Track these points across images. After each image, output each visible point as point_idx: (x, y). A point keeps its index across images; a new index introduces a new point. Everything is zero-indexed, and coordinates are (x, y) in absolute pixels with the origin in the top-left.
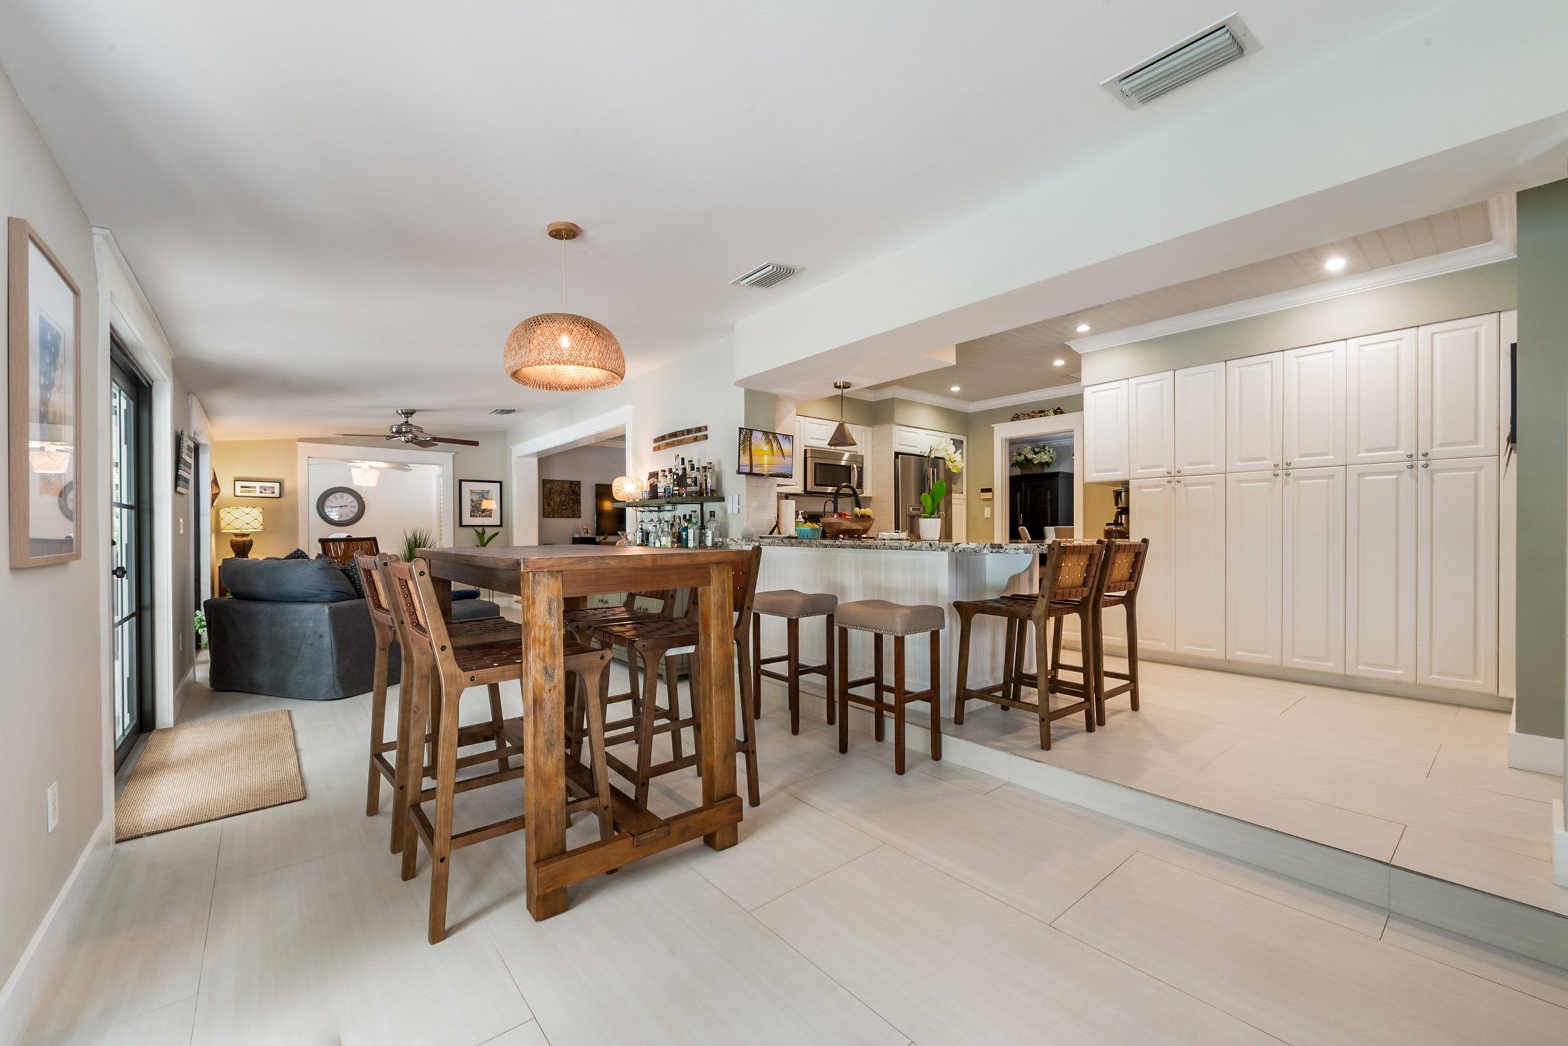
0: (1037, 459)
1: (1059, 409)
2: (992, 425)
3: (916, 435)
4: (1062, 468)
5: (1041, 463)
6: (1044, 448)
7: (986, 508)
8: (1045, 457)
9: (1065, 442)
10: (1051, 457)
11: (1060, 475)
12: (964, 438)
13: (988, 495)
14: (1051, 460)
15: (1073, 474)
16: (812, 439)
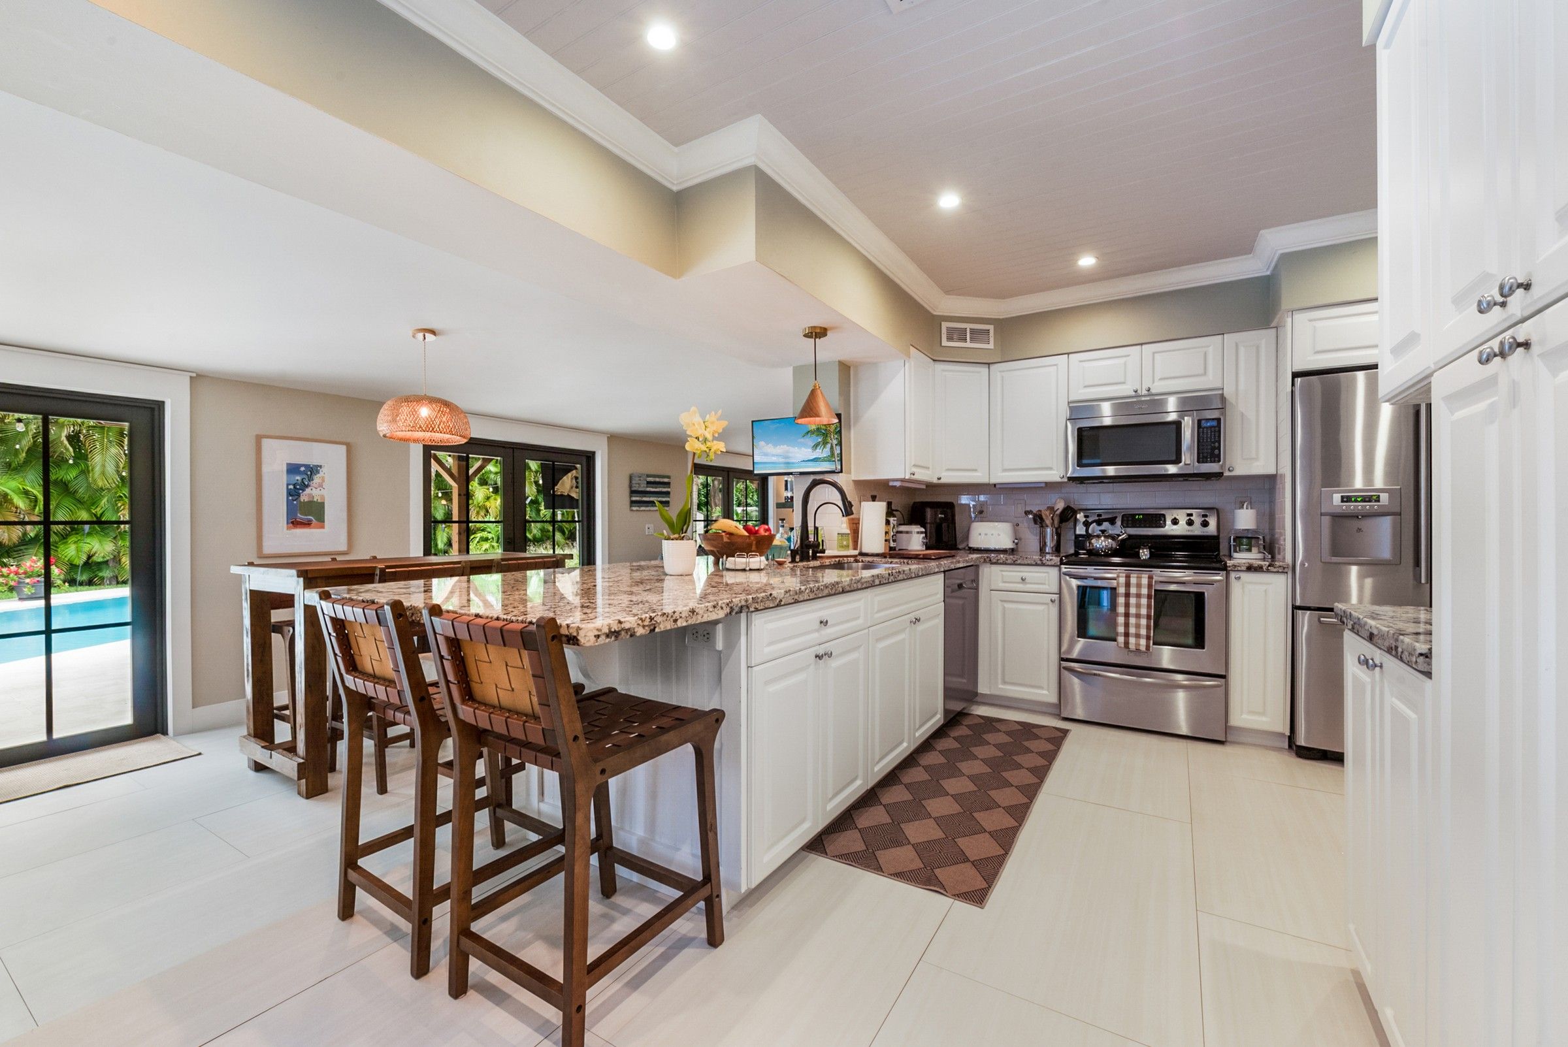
16: (1085, 387)
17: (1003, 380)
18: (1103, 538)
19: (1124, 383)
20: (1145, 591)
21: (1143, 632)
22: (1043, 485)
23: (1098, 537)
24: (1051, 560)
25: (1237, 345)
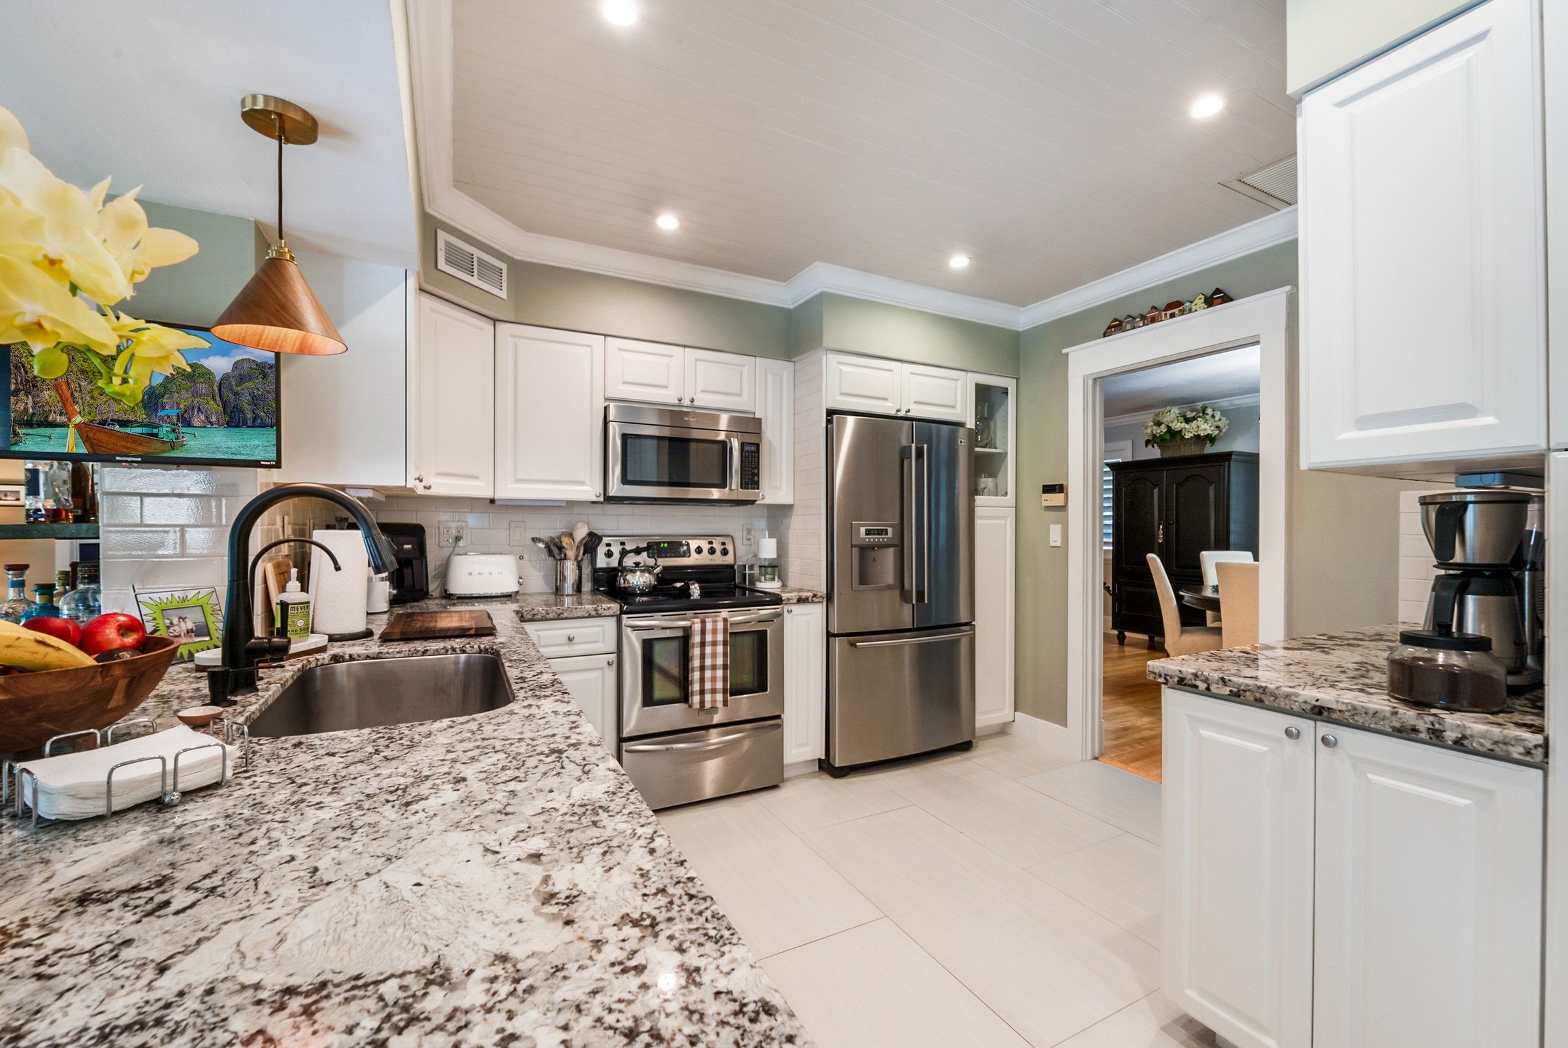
0: (1190, 431)
1: (1218, 291)
2: (1064, 351)
3: (887, 374)
4: (1239, 445)
5: (1198, 437)
6: (1204, 413)
7: (1052, 527)
8: (1204, 427)
9: (1243, 401)
10: (1218, 427)
11: (1233, 457)
12: (1010, 384)
13: (1056, 499)
14: (1216, 432)
15: (1257, 455)
16: (625, 383)
17: (516, 351)
18: (638, 573)
19: (666, 387)
20: (720, 637)
21: (719, 685)
22: (564, 504)
23: (633, 571)
24: (609, 608)
25: (766, 370)
